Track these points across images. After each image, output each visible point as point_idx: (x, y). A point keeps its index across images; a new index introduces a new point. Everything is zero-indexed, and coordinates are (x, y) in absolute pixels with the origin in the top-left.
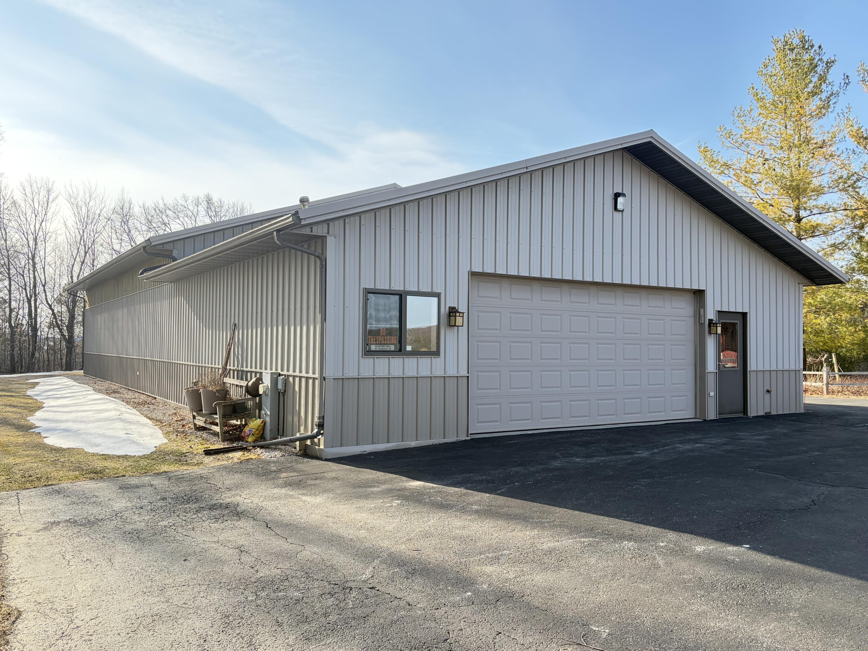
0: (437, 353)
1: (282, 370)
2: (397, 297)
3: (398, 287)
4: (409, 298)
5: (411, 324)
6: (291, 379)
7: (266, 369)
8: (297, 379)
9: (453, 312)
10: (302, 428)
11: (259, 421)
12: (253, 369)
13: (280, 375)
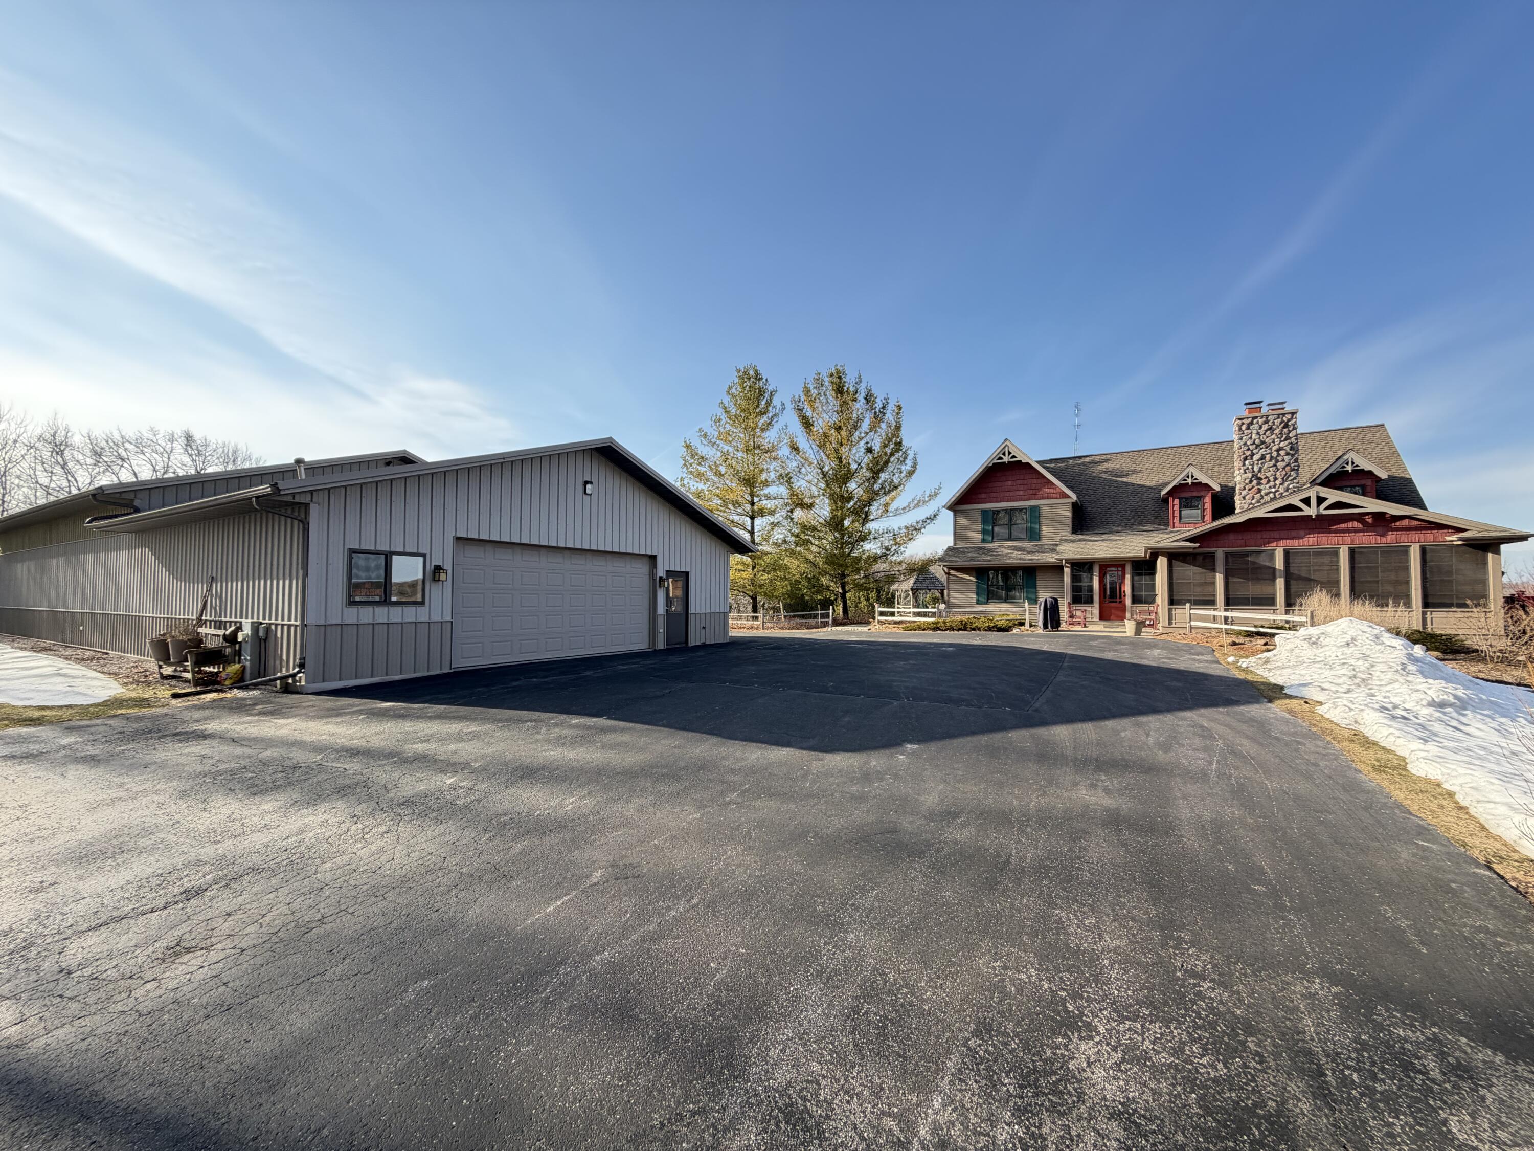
0: (422, 603)
1: (264, 618)
2: (383, 557)
3: (385, 548)
4: (394, 557)
5: (396, 578)
6: (273, 627)
7: (247, 618)
8: (279, 627)
9: (438, 569)
10: (284, 669)
11: (237, 666)
12: (233, 619)
13: (261, 623)
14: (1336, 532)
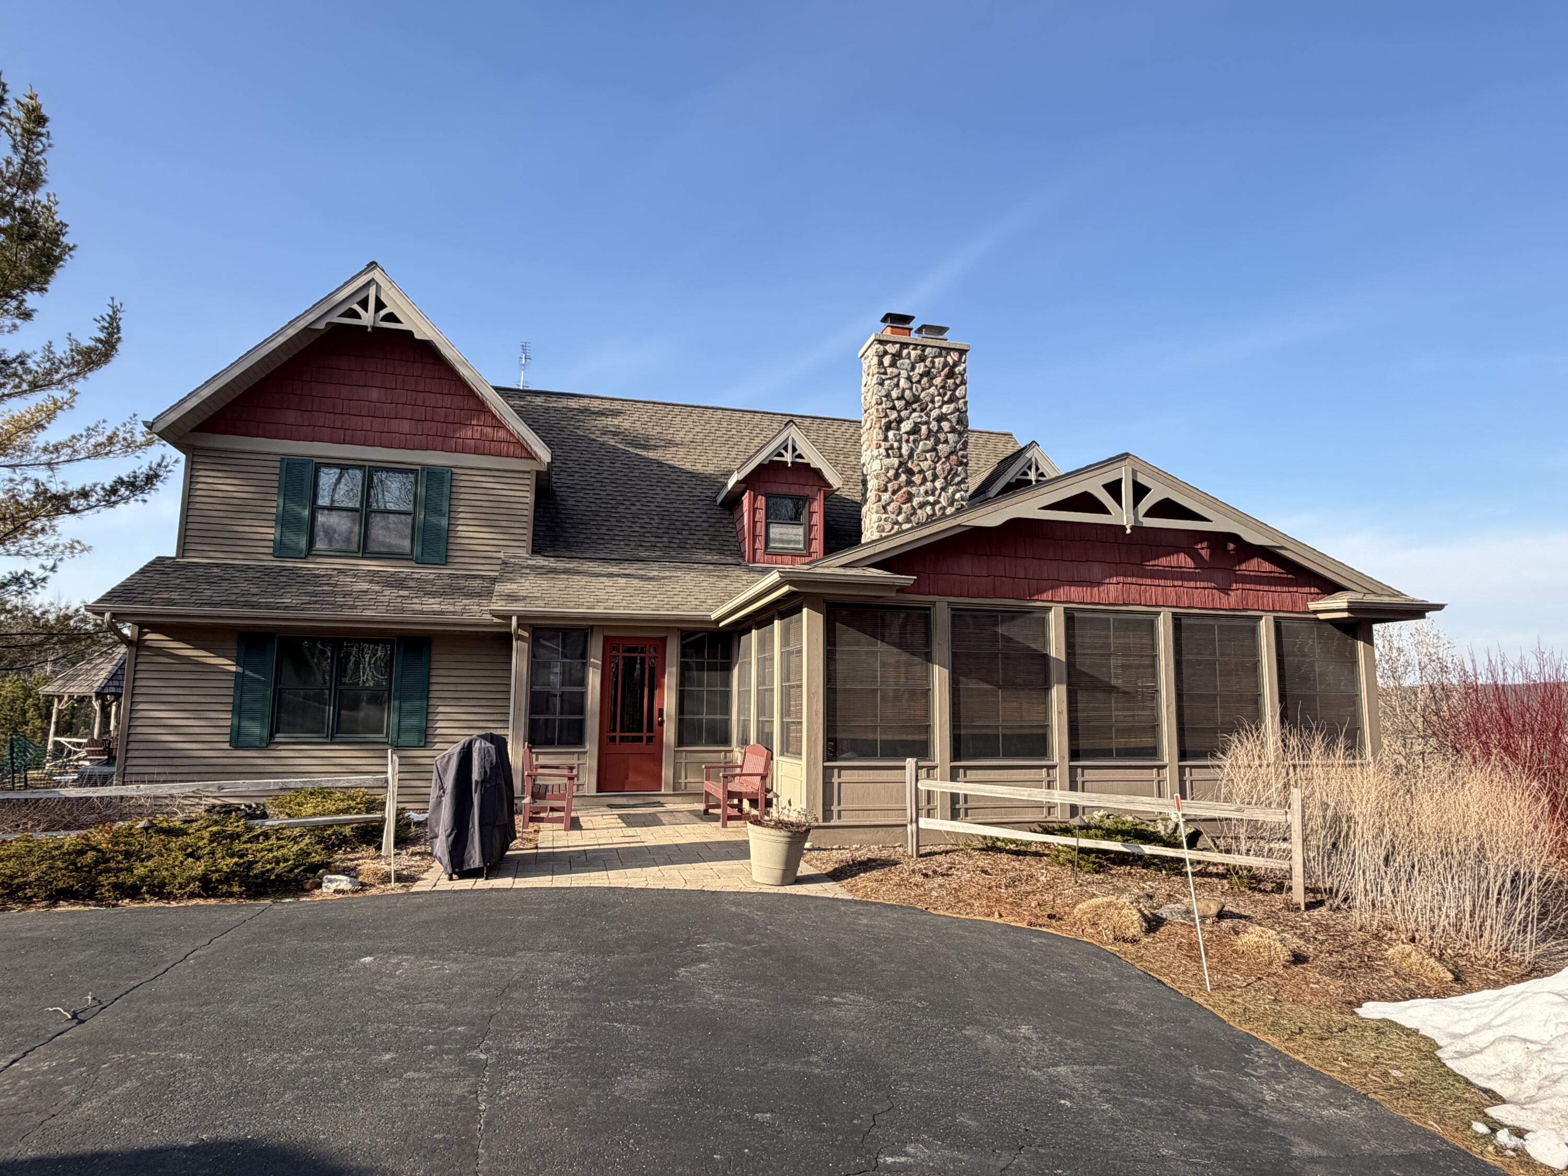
14: (1155, 575)
